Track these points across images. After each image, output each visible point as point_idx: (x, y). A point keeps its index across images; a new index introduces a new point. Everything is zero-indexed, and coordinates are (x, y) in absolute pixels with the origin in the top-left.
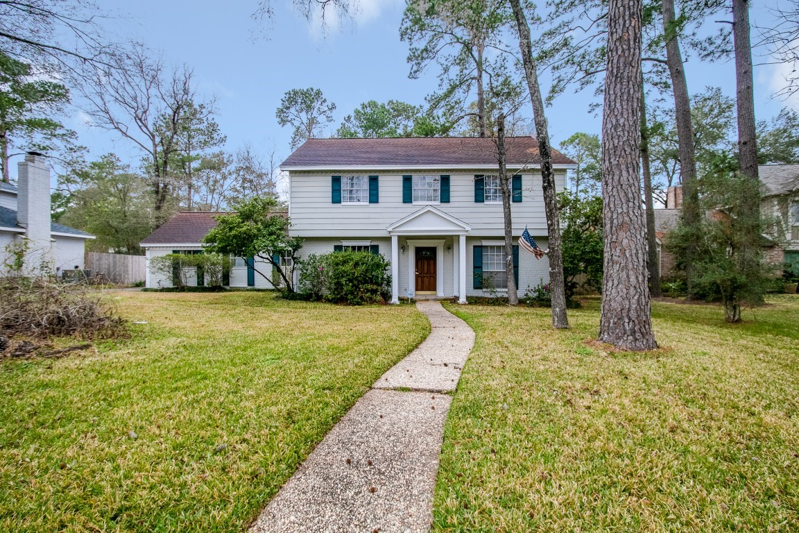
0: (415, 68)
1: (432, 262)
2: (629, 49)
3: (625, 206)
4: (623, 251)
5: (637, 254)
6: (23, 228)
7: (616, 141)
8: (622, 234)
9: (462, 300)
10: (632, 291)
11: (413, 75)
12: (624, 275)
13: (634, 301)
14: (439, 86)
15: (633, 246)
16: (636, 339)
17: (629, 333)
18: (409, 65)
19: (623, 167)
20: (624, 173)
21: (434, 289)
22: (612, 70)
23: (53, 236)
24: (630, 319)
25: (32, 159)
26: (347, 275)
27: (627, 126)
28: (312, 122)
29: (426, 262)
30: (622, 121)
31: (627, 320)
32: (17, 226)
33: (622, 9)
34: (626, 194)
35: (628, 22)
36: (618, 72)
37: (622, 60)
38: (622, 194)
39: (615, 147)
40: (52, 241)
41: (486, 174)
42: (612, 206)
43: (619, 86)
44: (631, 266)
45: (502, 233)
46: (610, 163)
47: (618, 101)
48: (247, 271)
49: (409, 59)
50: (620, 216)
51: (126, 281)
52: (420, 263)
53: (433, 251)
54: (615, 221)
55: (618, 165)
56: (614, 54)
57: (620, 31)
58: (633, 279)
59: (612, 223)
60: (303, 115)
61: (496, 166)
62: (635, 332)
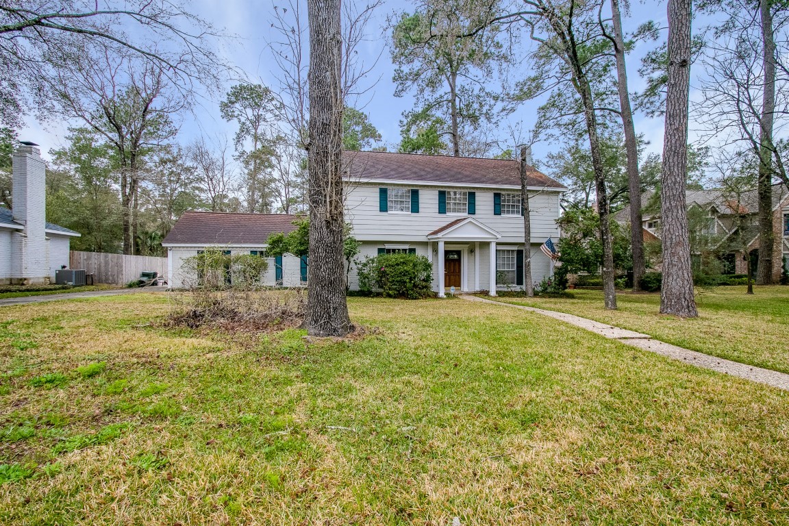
0: (400, 88)
1: (457, 263)
2: (683, 136)
3: (680, 232)
4: (679, 258)
5: (687, 260)
6: (20, 224)
7: (675, 192)
8: (678, 248)
9: (493, 293)
10: (686, 282)
11: (398, 94)
12: (680, 273)
13: (687, 288)
14: (415, 104)
15: (685, 256)
16: (690, 311)
17: (685, 307)
18: (395, 85)
19: (679, 207)
20: (680, 211)
21: (459, 285)
22: (671, 147)
23: (47, 234)
24: (685, 299)
25: (29, 149)
26: (409, 274)
27: (681, 183)
28: (258, 118)
29: (452, 263)
30: (678, 179)
31: (684, 300)
32: (13, 221)
33: (678, 111)
34: (681, 224)
35: (682, 120)
36: (676, 149)
37: (678, 142)
38: (678, 224)
39: (674, 195)
40: (47, 239)
41: (503, 193)
42: (672, 231)
43: (676, 158)
44: (684, 268)
45: (523, 241)
46: (670, 204)
47: (676, 167)
48: (275, 270)
49: (395, 80)
50: (677, 238)
51: (120, 282)
52: (447, 264)
53: (459, 253)
54: (674, 240)
55: (676, 206)
56: (673, 137)
57: (677, 124)
58: (686, 275)
59: (672, 241)
60: (249, 111)
61: (519, 187)
62: (689, 307)
